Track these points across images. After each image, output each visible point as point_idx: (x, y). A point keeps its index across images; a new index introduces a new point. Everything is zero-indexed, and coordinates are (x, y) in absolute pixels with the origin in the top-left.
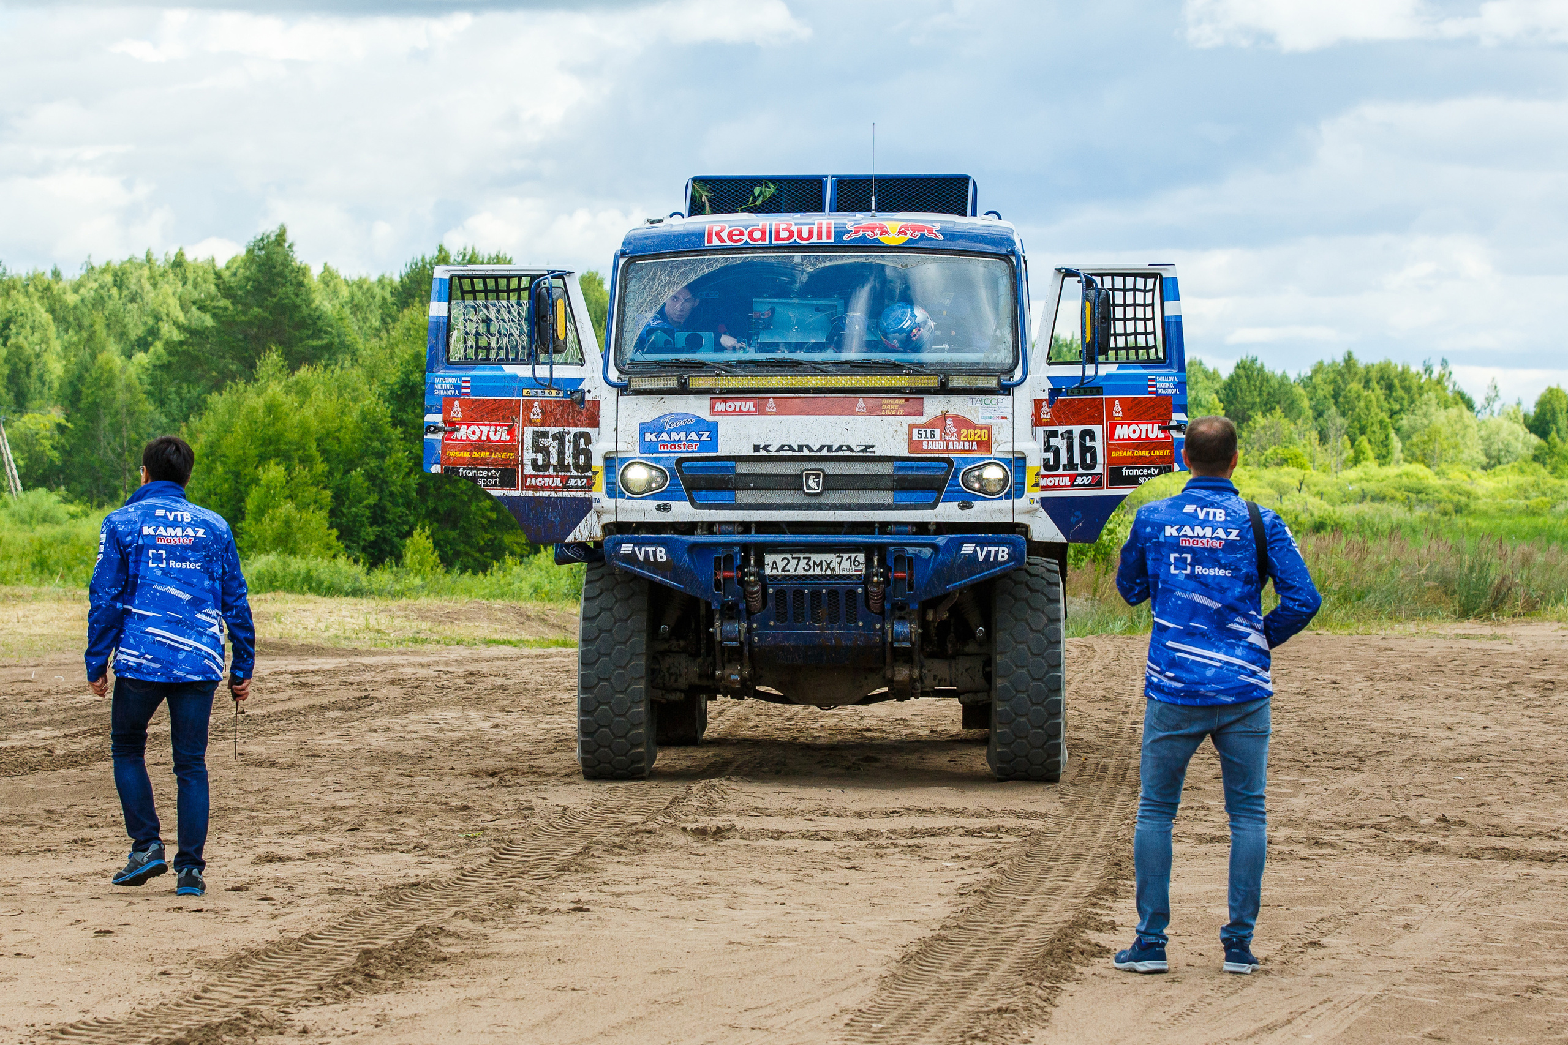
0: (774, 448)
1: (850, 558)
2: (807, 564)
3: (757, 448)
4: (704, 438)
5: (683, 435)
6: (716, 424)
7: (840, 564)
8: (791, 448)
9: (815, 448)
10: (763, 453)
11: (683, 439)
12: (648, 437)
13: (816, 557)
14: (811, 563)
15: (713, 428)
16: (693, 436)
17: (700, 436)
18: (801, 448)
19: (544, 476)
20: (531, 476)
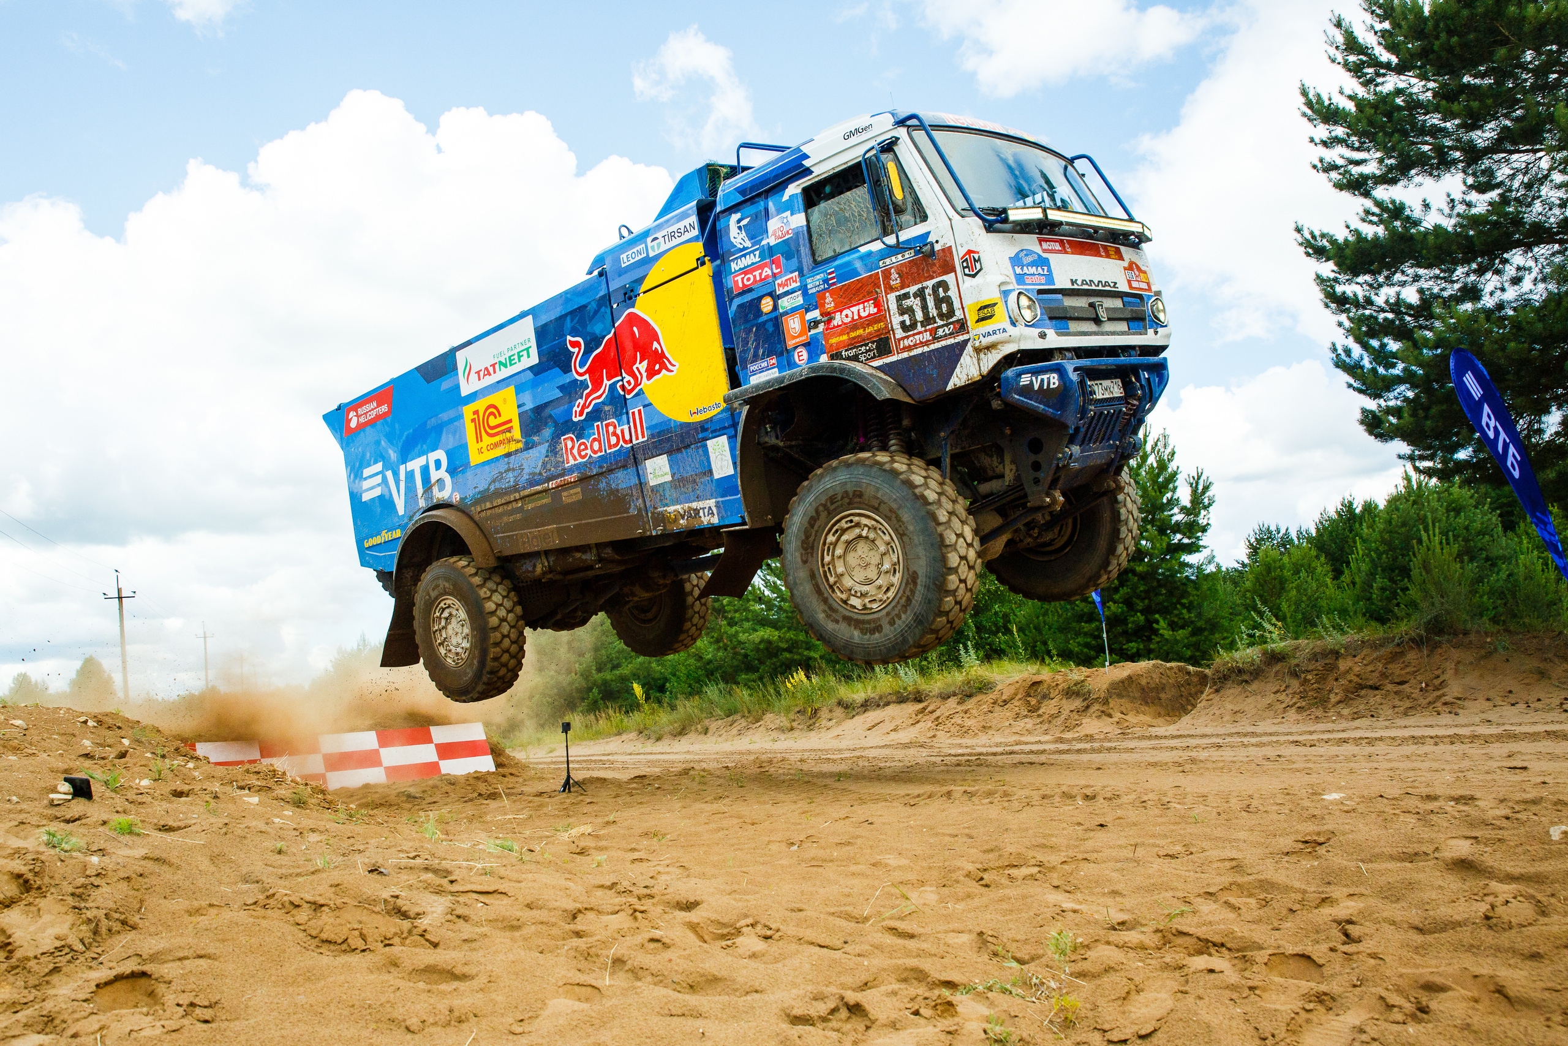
3: (1072, 283)
19: (914, 335)
20: (903, 338)
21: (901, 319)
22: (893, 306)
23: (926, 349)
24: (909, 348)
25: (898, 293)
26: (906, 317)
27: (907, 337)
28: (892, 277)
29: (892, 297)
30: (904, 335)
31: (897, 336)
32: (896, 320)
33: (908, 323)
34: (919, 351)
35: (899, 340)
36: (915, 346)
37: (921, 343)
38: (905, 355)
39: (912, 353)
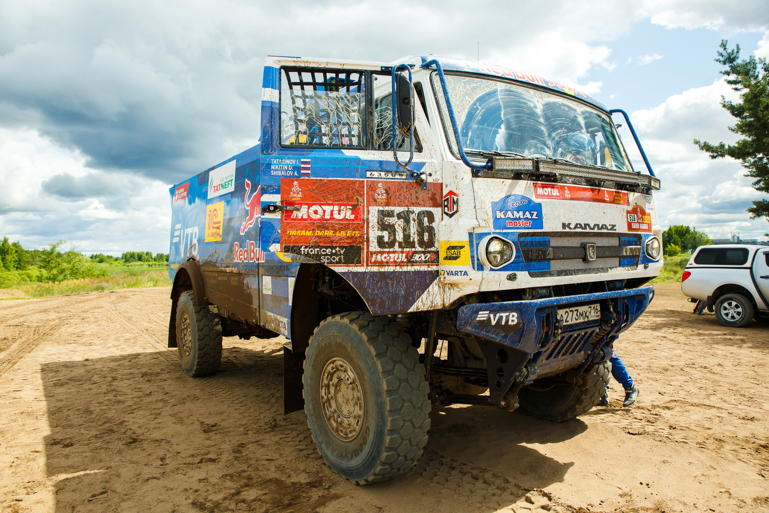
0: (572, 226)
1: (594, 308)
2: (577, 315)
3: (564, 225)
4: (534, 217)
5: (521, 213)
6: (540, 205)
7: (590, 312)
8: (581, 227)
9: (592, 226)
10: (567, 230)
11: (522, 217)
12: (500, 215)
13: (581, 309)
14: (578, 314)
15: (538, 208)
16: (528, 215)
17: (532, 215)
18: (585, 225)
19: (389, 253)
20: (377, 253)
21: (380, 233)
22: (373, 219)
23: (398, 269)
24: (381, 264)
25: (381, 208)
26: (385, 234)
27: (382, 253)
28: (378, 191)
29: (374, 210)
30: (379, 249)
31: (371, 249)
32: (374, 233)
33: (386, 239)
34: (391, 269)
35: (372, 253)
36: (388, 264)
37: (395, 262)
38: (375, 269)
39: (383, 269)
